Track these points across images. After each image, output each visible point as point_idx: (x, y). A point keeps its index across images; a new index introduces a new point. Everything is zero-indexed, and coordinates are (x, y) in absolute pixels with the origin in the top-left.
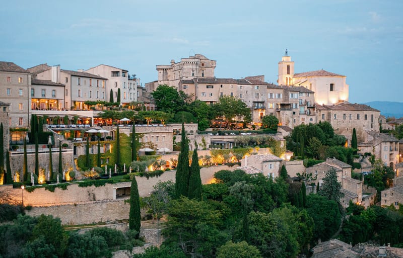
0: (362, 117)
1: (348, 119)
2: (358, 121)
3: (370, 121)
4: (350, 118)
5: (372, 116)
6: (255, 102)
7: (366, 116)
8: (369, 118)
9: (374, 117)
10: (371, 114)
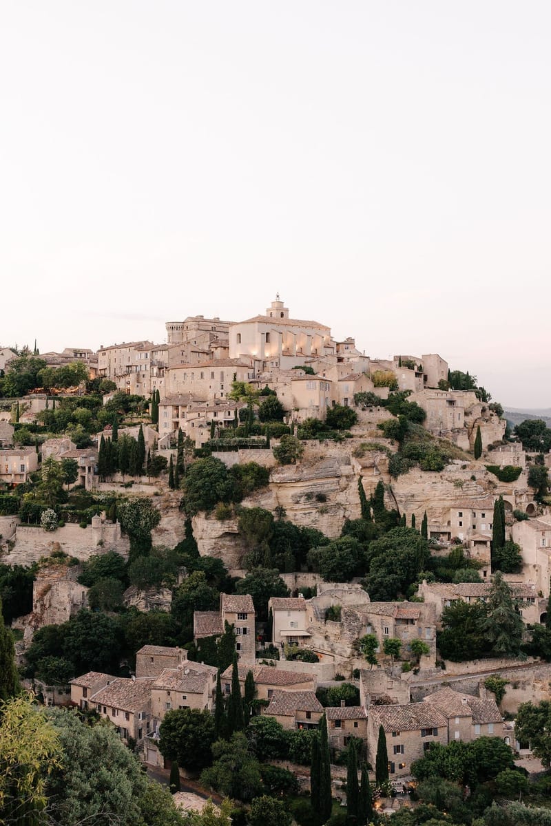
0: (207, 375)
1: (189, 379)
2: (202, 381)
3: (219, 380)
4: (193, 378)
5: (222, 373)
6: (128, 366)
7: (213, 374)
8: (217, 376)
9: (225, 375)
10: (221, 370)
